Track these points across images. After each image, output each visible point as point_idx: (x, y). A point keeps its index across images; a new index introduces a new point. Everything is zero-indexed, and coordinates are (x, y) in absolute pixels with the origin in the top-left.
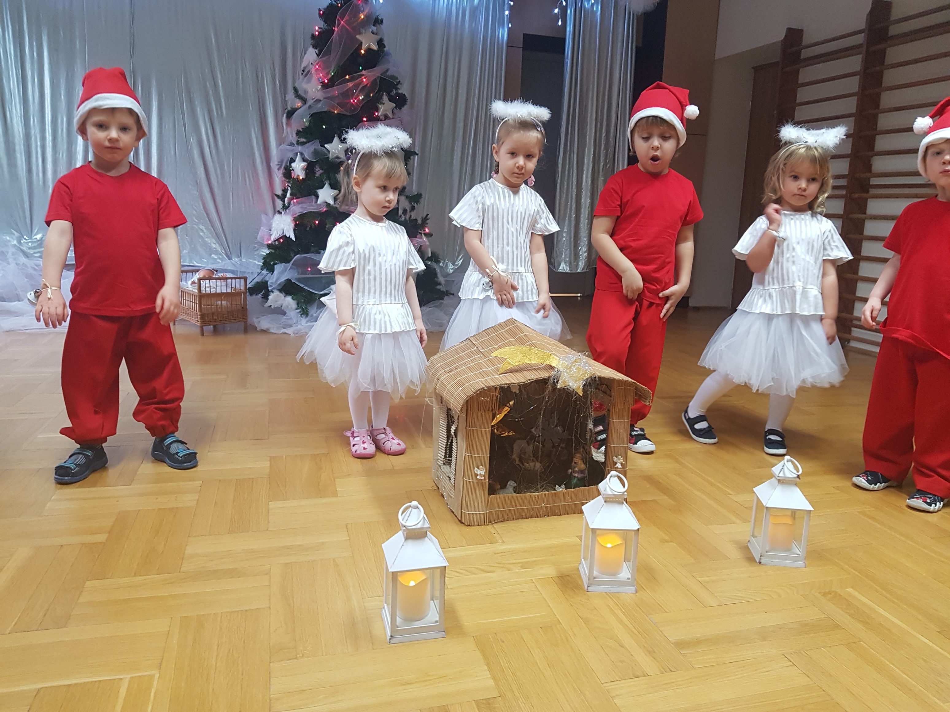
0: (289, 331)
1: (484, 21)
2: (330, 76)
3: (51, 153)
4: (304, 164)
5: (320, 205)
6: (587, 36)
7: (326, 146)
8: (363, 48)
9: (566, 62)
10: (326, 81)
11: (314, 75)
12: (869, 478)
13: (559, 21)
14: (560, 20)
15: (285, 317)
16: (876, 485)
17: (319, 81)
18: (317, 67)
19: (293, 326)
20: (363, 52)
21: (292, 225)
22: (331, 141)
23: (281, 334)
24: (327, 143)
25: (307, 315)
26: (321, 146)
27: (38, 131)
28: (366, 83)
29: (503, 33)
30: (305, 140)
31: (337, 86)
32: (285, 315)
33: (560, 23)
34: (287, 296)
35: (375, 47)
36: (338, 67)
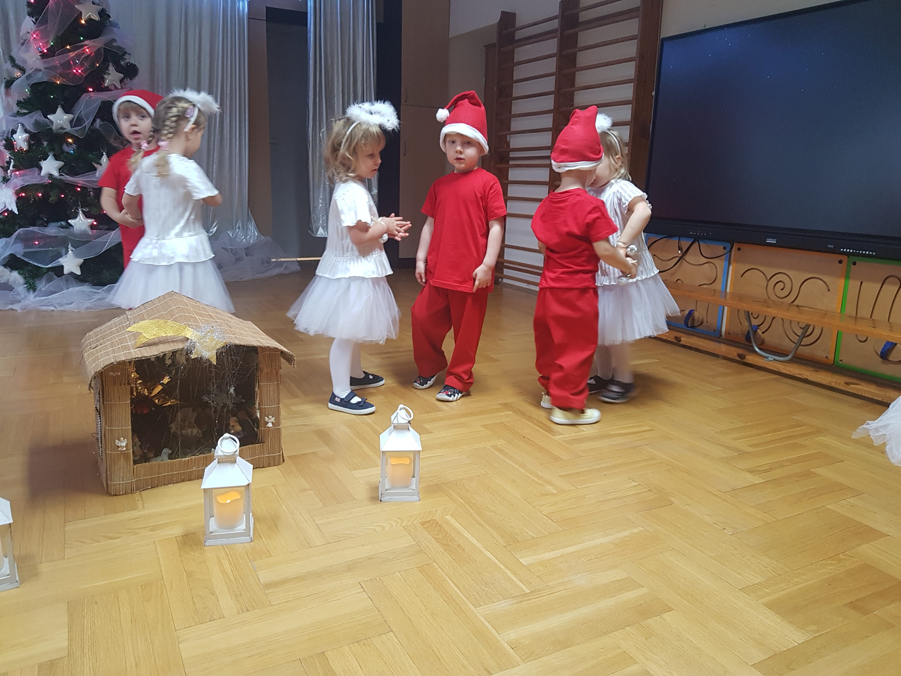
0: (16, 307)
2: (49, 46)
4: (26, 135)
5: (44, 177)
7: (48, 116)
8: (83, 18)
9: (309, 35)
10: (45, 51)
11: (32, 45)
15: (12, 293)
17: (39, 50)
18: (35, 36)
19: (22, 301)
20: (83, 22)
21: (14, 198)
22: (54, 112)
23: (8, 310)
24: (50, 114)
25: (34, 290)
26: (45, 118)
28: (89, 53)
29: (243, 6)
30: (26, 111)
31: (58, 55)
32: (11, 291)
34: (13, 271)
35: (96, 18)
36: (57, 36)
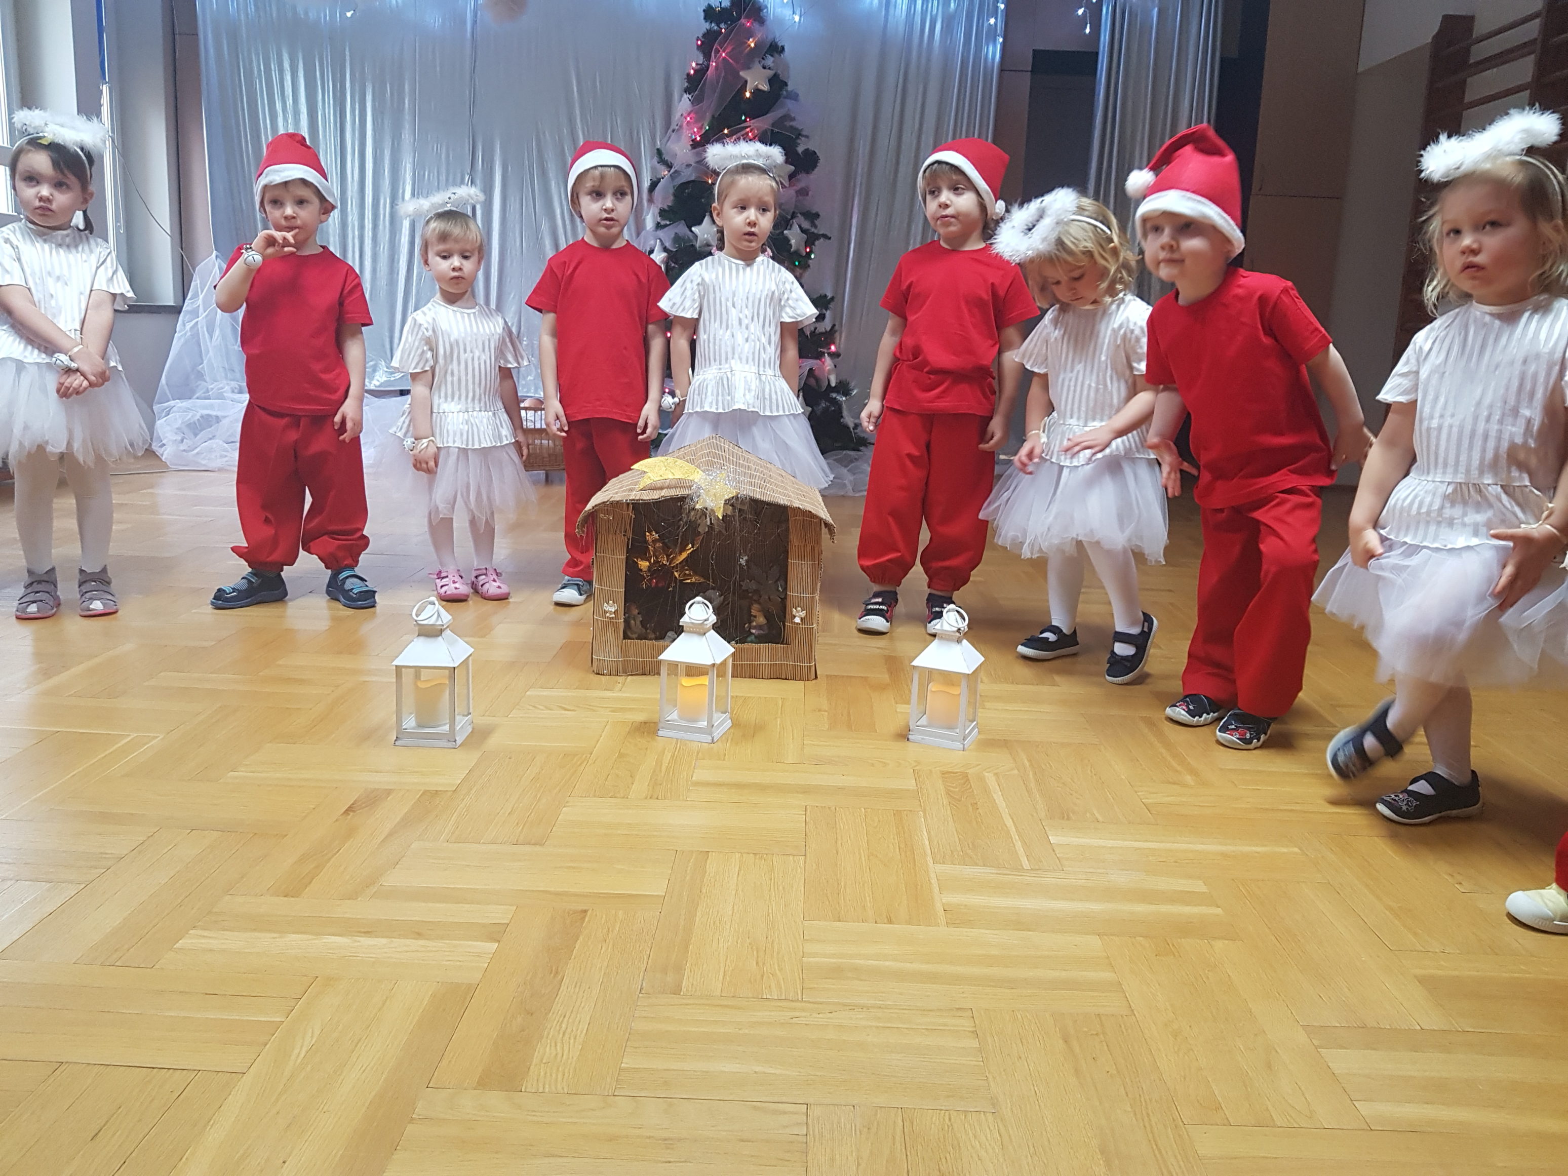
1: (964, 34)
2: (703, 131)
3: (370, 246)
4: (664, 255)
6: (1135, 47)
7: (693, 229)
8: (748, 89)
10: (698, 139)
11: (684, 131)
12: (1191, 707)
13: (1086, 27)
14: (1088, 25)
16: (1201, 717)
17: (692, 138)
18: (688, 119)
20: (748, 95)
22: (699, 222)
24: (695, 225)
26: (687, 229)
27: (356, 217)
29: (994, 51)
30: (667, 223)
33: (1088, 31)
35: (765, 87)
36: (713, 117)
